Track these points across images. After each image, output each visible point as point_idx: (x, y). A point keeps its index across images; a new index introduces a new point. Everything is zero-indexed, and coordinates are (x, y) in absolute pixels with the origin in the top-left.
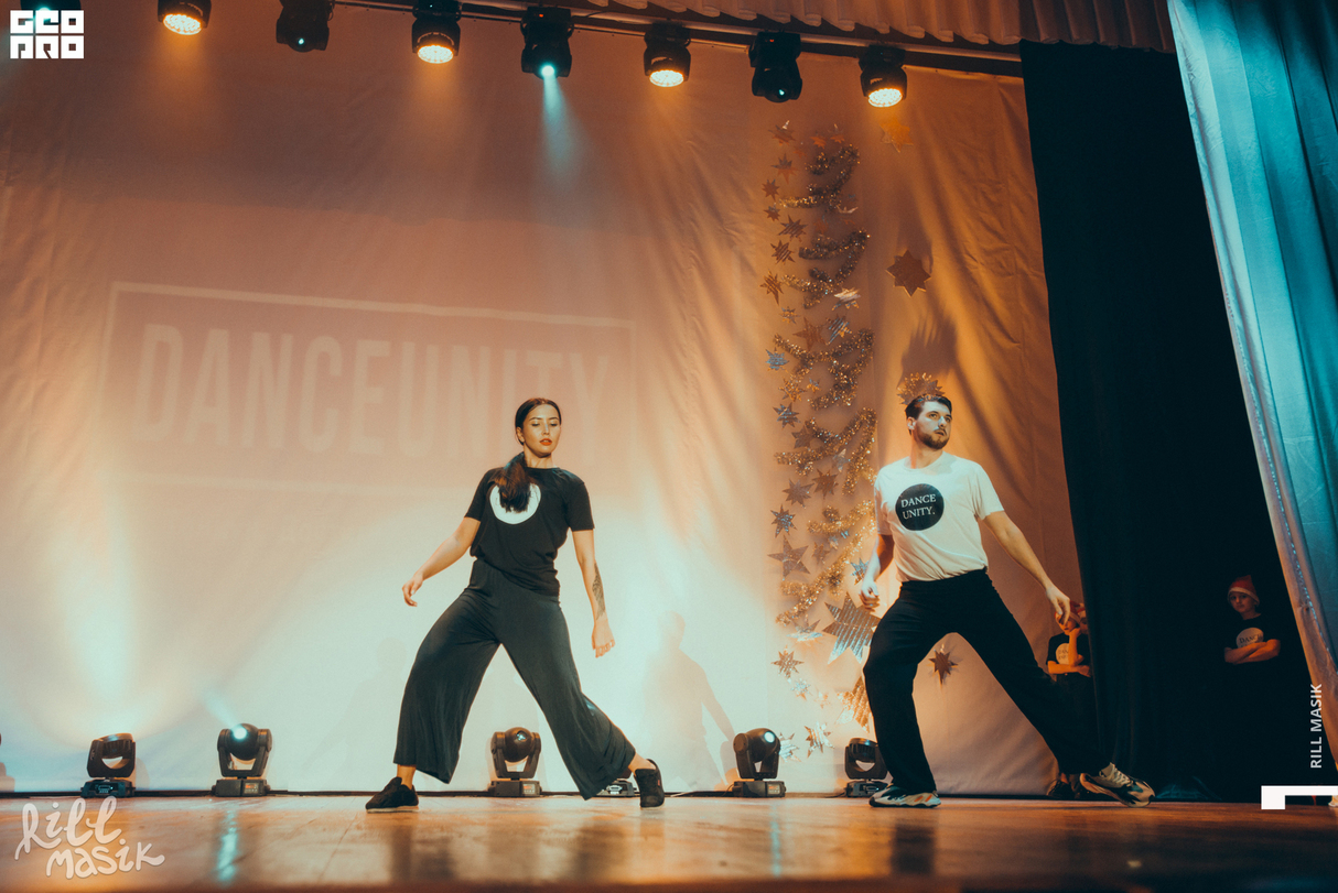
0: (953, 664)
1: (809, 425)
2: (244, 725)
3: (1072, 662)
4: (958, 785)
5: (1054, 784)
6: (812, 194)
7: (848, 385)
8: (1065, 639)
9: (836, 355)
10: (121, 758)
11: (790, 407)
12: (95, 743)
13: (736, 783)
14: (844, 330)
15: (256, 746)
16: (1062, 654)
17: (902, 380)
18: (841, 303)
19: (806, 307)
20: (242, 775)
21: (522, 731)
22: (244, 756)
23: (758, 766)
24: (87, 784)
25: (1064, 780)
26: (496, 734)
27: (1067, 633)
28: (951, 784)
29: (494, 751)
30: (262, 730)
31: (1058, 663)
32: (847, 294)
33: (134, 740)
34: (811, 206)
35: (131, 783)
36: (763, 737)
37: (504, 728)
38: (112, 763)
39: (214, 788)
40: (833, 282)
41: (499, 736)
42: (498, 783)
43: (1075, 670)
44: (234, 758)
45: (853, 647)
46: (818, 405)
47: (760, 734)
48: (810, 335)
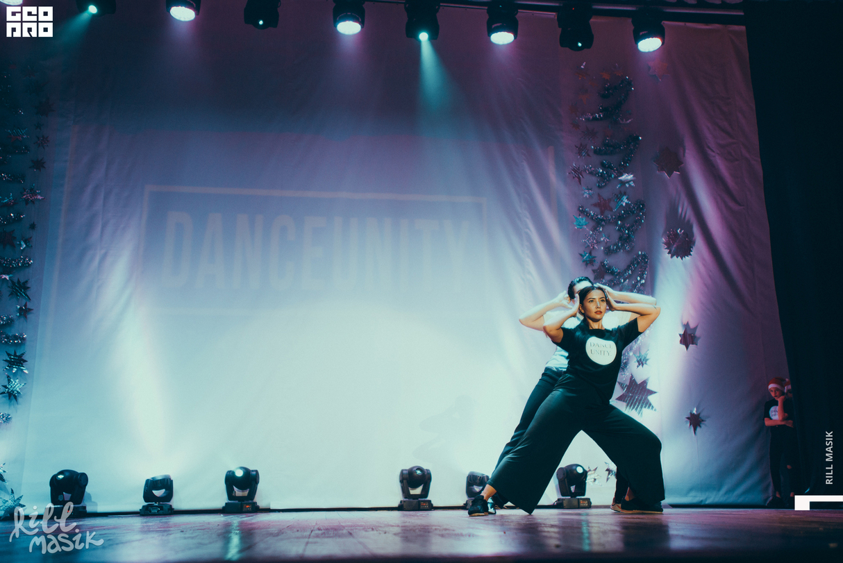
0: (703, 421)
1: (602, 265)
2: (241, 468)
3: (781, 418)
4: (706, 500)
5: (771, 498)
6: (601, 111)
7: (629, 237)
8: (776, 403)
9: (620, 217)
10: (164, 490)
11: (590, 253)
12: (147, 481)
13: (559, 500)
14: (625, 201)
15: (249, 480)
16: (774, 413)
17: (665, 232)
18: (623, 183)
19: (600, 187)
20: (241, 499)
21: (419, 469)
22: (242, 488)
23: (573, 488)
24: (143, 506)
25: (778, 495)
26: (402, 471)
27: (776, 398)
28: (701, 499)
29: (401, 481)
30: (253, 471)
31: (771, 419)
32: (627, 177)
33: (172, 479)
34: (600, 119)
35: (171, 506)
36: (576, 470)
37: (408, 467)
38: (158, 493)
39: (224, 508)
40: (617, 170)
41: (404, 472)
42: (404, 502)
43: (783, 423)
44: (235, 489)
45: (636, 409)
46: (609, 252)
47: (574, 467)
48: (603, 205)
